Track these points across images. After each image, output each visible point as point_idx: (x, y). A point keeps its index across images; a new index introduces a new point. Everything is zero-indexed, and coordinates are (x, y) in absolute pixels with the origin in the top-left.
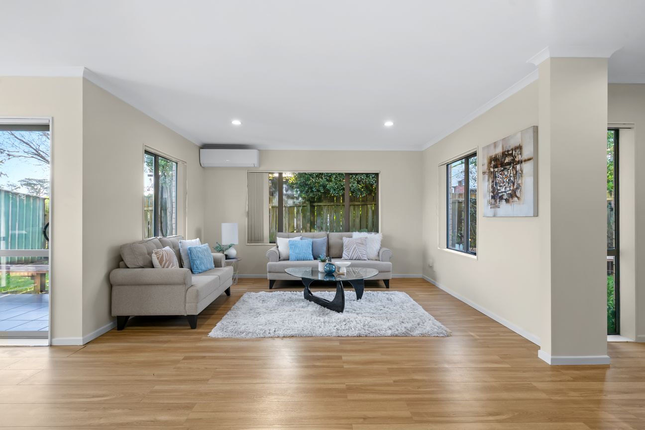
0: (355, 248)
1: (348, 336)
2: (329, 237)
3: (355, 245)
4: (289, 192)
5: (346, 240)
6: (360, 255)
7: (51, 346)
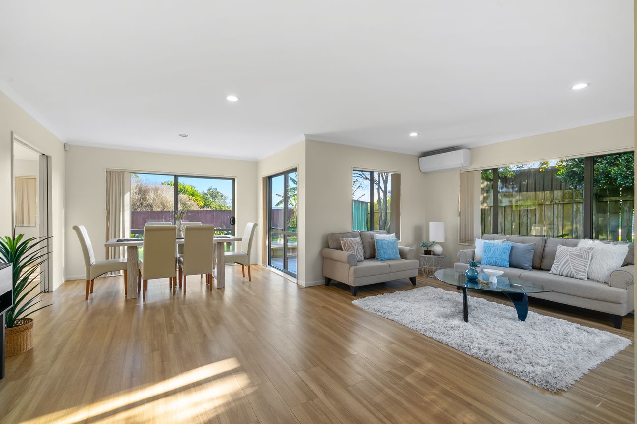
0: (568, 260)
1: (432, 338)
2: (547, 244)
3: (568, 256)
4: (505, 190)
5: (561, 249)
6: (573, 270)
7: (297, 283)
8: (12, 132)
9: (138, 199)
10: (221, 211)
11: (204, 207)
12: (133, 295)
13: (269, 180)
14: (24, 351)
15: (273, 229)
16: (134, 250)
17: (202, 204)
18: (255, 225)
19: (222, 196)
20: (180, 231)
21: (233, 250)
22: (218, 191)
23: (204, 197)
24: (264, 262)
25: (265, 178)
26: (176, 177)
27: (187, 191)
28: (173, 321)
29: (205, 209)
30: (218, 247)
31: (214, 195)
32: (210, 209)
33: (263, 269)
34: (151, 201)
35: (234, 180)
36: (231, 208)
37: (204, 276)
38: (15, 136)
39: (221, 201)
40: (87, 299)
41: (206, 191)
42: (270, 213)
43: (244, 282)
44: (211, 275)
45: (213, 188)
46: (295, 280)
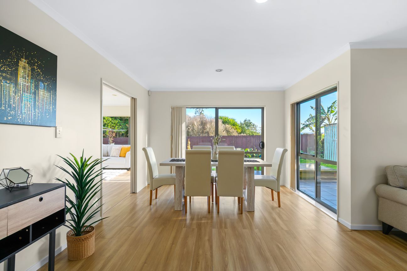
7: (338, 221)
8: (101, 79)
9: (201, 129)
10: (253, 136)
11: (241, 133)
12: (179, 208)
13: (296, 106)
14: (85, 257)
15: (302, 154)
16: (181, 169)
17: (240, 131)
18: (285, 151)
19: (253, 125)
20: (216, 154)
21: (263, 174)
22: (251, 121)
23: (241, 127)
24: (292, 186)
25: (293, 105)
26: (217, 109)
27: (230, 122)
28: (201, 252)
29: (242, 134)
30: (248, 171)
31: (248, 124)
32: (245, 135)
33: (291, 193)
34: (208, 130)
35: (263, 109)
36: (260, 134)
37: (237, 198)
38: (103, 81)
39: (253, 128)
40: (151, 204)
41: (243, 122)
42: (298, 139)
43: (273, 208)
44: (242, 198)
45: (247, 120)
46: (335, 217)
